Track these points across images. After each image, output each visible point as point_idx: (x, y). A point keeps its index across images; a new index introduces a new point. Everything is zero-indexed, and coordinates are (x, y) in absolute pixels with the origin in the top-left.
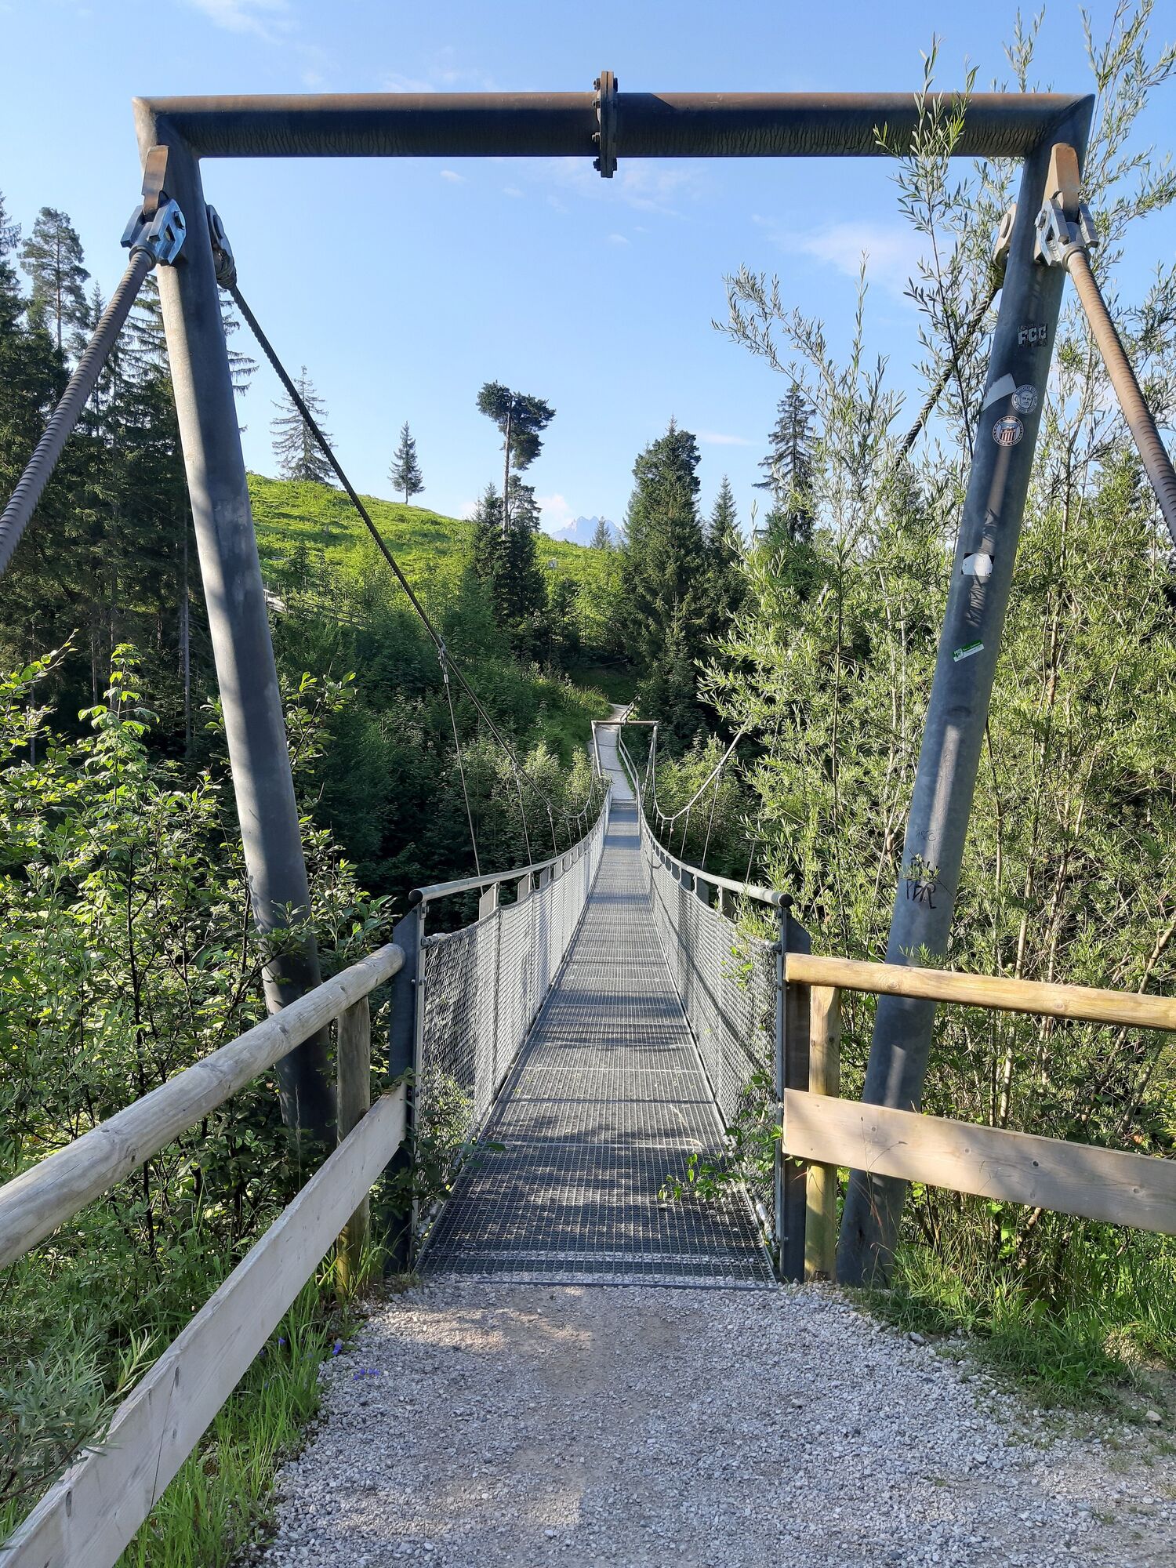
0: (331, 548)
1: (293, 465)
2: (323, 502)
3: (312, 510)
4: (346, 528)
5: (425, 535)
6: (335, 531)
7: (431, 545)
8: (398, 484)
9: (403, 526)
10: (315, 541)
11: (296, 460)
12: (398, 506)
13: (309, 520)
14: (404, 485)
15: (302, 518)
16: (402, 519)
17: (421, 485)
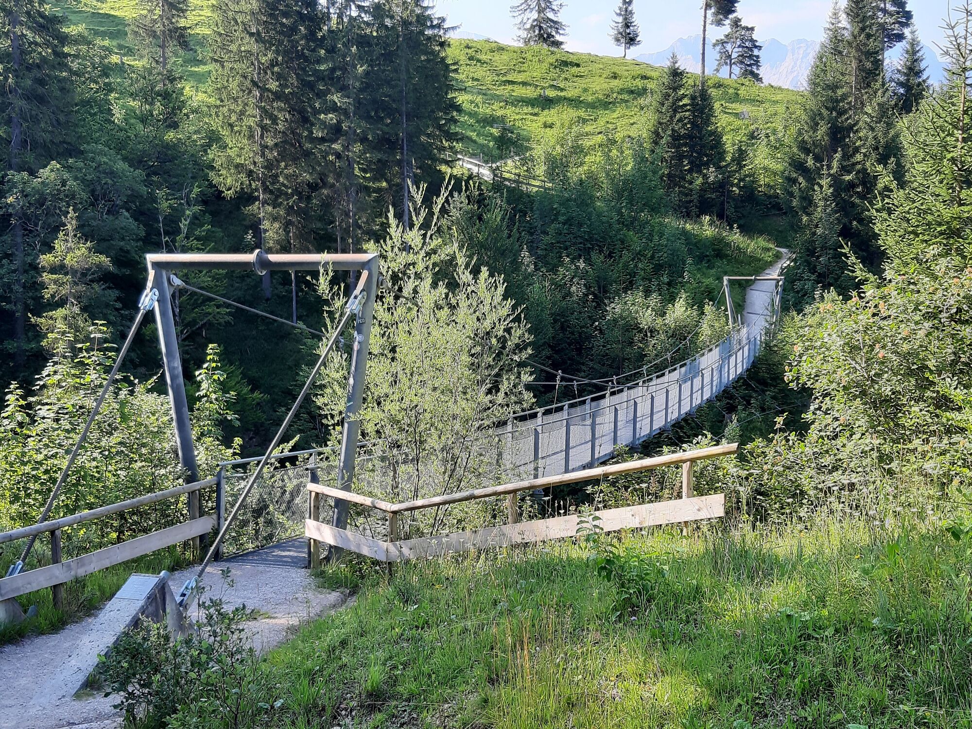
0: (546, 112)
1: (528, 26)
2: (545, 65)
3: (535, 74)
4: (562, 90)
5: (632, 92)
6: (551, 93)
7: (635, 103)
8: (618, 40)
9: (615, 83)
10: (533, 106)
11: (530, 21)
12: (615, 62)
13: (530, 85)
14: (623, 40)
15: (524, 84)
16: (615, 76)
17: (638, 39)
